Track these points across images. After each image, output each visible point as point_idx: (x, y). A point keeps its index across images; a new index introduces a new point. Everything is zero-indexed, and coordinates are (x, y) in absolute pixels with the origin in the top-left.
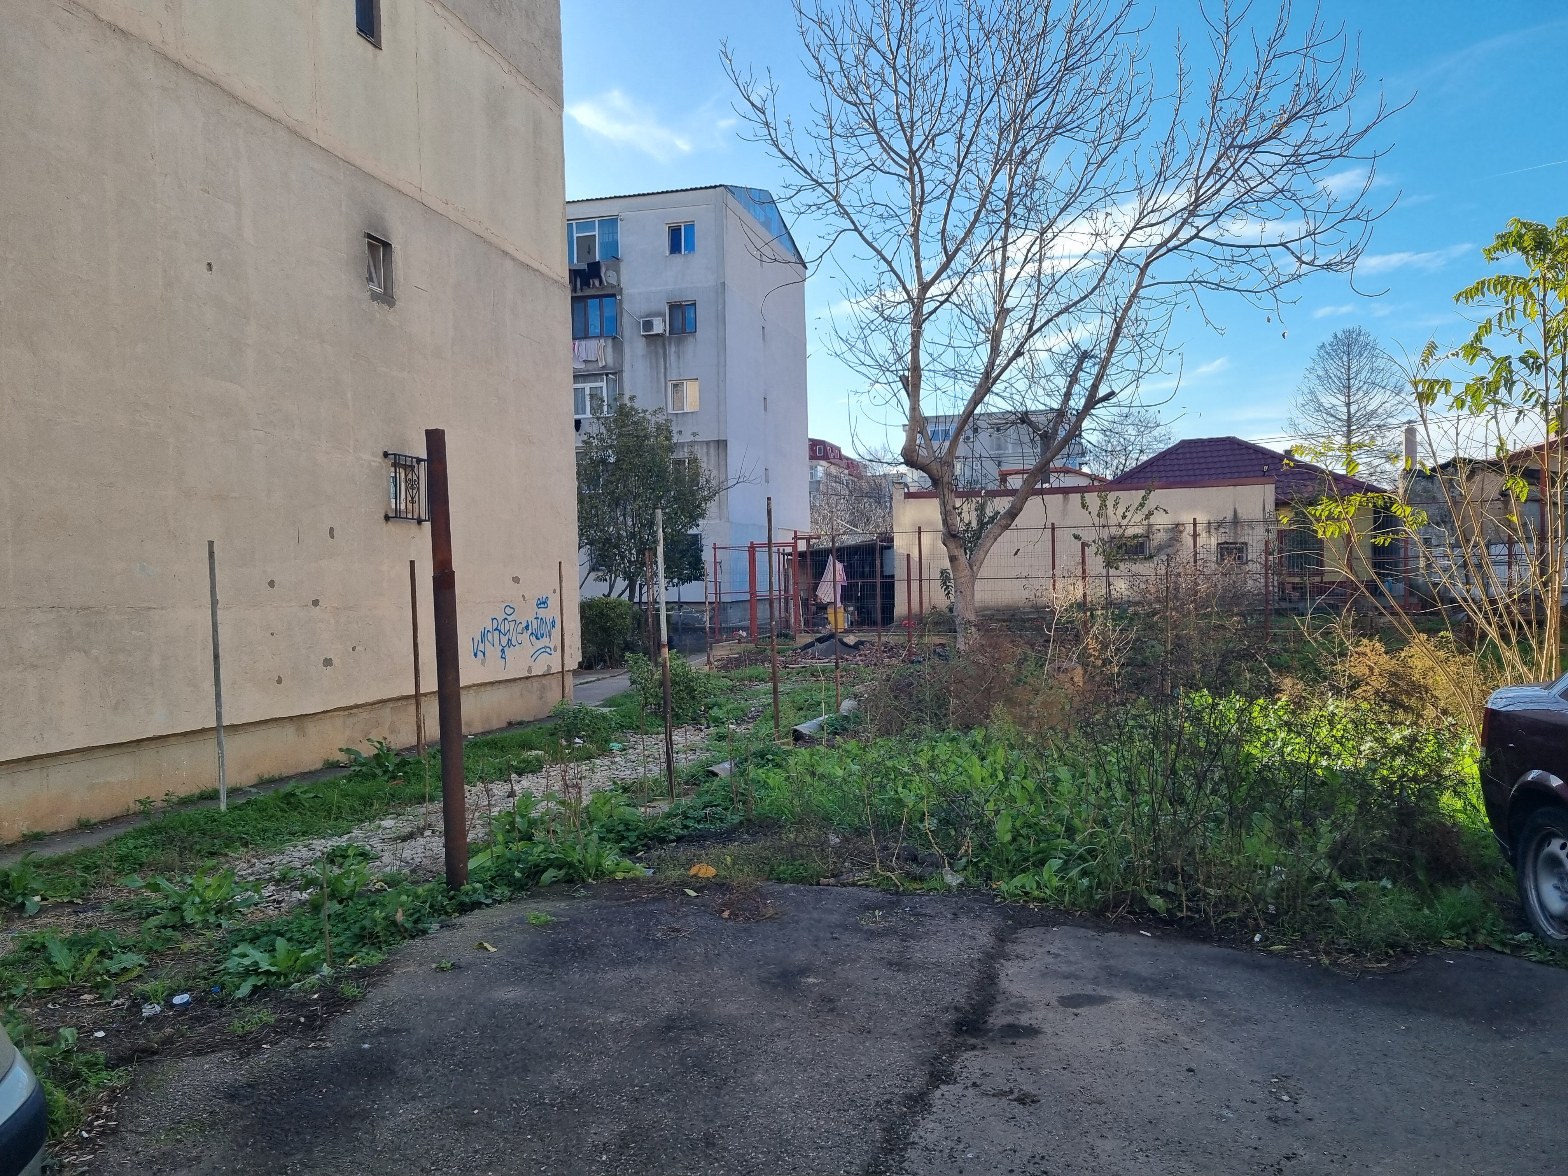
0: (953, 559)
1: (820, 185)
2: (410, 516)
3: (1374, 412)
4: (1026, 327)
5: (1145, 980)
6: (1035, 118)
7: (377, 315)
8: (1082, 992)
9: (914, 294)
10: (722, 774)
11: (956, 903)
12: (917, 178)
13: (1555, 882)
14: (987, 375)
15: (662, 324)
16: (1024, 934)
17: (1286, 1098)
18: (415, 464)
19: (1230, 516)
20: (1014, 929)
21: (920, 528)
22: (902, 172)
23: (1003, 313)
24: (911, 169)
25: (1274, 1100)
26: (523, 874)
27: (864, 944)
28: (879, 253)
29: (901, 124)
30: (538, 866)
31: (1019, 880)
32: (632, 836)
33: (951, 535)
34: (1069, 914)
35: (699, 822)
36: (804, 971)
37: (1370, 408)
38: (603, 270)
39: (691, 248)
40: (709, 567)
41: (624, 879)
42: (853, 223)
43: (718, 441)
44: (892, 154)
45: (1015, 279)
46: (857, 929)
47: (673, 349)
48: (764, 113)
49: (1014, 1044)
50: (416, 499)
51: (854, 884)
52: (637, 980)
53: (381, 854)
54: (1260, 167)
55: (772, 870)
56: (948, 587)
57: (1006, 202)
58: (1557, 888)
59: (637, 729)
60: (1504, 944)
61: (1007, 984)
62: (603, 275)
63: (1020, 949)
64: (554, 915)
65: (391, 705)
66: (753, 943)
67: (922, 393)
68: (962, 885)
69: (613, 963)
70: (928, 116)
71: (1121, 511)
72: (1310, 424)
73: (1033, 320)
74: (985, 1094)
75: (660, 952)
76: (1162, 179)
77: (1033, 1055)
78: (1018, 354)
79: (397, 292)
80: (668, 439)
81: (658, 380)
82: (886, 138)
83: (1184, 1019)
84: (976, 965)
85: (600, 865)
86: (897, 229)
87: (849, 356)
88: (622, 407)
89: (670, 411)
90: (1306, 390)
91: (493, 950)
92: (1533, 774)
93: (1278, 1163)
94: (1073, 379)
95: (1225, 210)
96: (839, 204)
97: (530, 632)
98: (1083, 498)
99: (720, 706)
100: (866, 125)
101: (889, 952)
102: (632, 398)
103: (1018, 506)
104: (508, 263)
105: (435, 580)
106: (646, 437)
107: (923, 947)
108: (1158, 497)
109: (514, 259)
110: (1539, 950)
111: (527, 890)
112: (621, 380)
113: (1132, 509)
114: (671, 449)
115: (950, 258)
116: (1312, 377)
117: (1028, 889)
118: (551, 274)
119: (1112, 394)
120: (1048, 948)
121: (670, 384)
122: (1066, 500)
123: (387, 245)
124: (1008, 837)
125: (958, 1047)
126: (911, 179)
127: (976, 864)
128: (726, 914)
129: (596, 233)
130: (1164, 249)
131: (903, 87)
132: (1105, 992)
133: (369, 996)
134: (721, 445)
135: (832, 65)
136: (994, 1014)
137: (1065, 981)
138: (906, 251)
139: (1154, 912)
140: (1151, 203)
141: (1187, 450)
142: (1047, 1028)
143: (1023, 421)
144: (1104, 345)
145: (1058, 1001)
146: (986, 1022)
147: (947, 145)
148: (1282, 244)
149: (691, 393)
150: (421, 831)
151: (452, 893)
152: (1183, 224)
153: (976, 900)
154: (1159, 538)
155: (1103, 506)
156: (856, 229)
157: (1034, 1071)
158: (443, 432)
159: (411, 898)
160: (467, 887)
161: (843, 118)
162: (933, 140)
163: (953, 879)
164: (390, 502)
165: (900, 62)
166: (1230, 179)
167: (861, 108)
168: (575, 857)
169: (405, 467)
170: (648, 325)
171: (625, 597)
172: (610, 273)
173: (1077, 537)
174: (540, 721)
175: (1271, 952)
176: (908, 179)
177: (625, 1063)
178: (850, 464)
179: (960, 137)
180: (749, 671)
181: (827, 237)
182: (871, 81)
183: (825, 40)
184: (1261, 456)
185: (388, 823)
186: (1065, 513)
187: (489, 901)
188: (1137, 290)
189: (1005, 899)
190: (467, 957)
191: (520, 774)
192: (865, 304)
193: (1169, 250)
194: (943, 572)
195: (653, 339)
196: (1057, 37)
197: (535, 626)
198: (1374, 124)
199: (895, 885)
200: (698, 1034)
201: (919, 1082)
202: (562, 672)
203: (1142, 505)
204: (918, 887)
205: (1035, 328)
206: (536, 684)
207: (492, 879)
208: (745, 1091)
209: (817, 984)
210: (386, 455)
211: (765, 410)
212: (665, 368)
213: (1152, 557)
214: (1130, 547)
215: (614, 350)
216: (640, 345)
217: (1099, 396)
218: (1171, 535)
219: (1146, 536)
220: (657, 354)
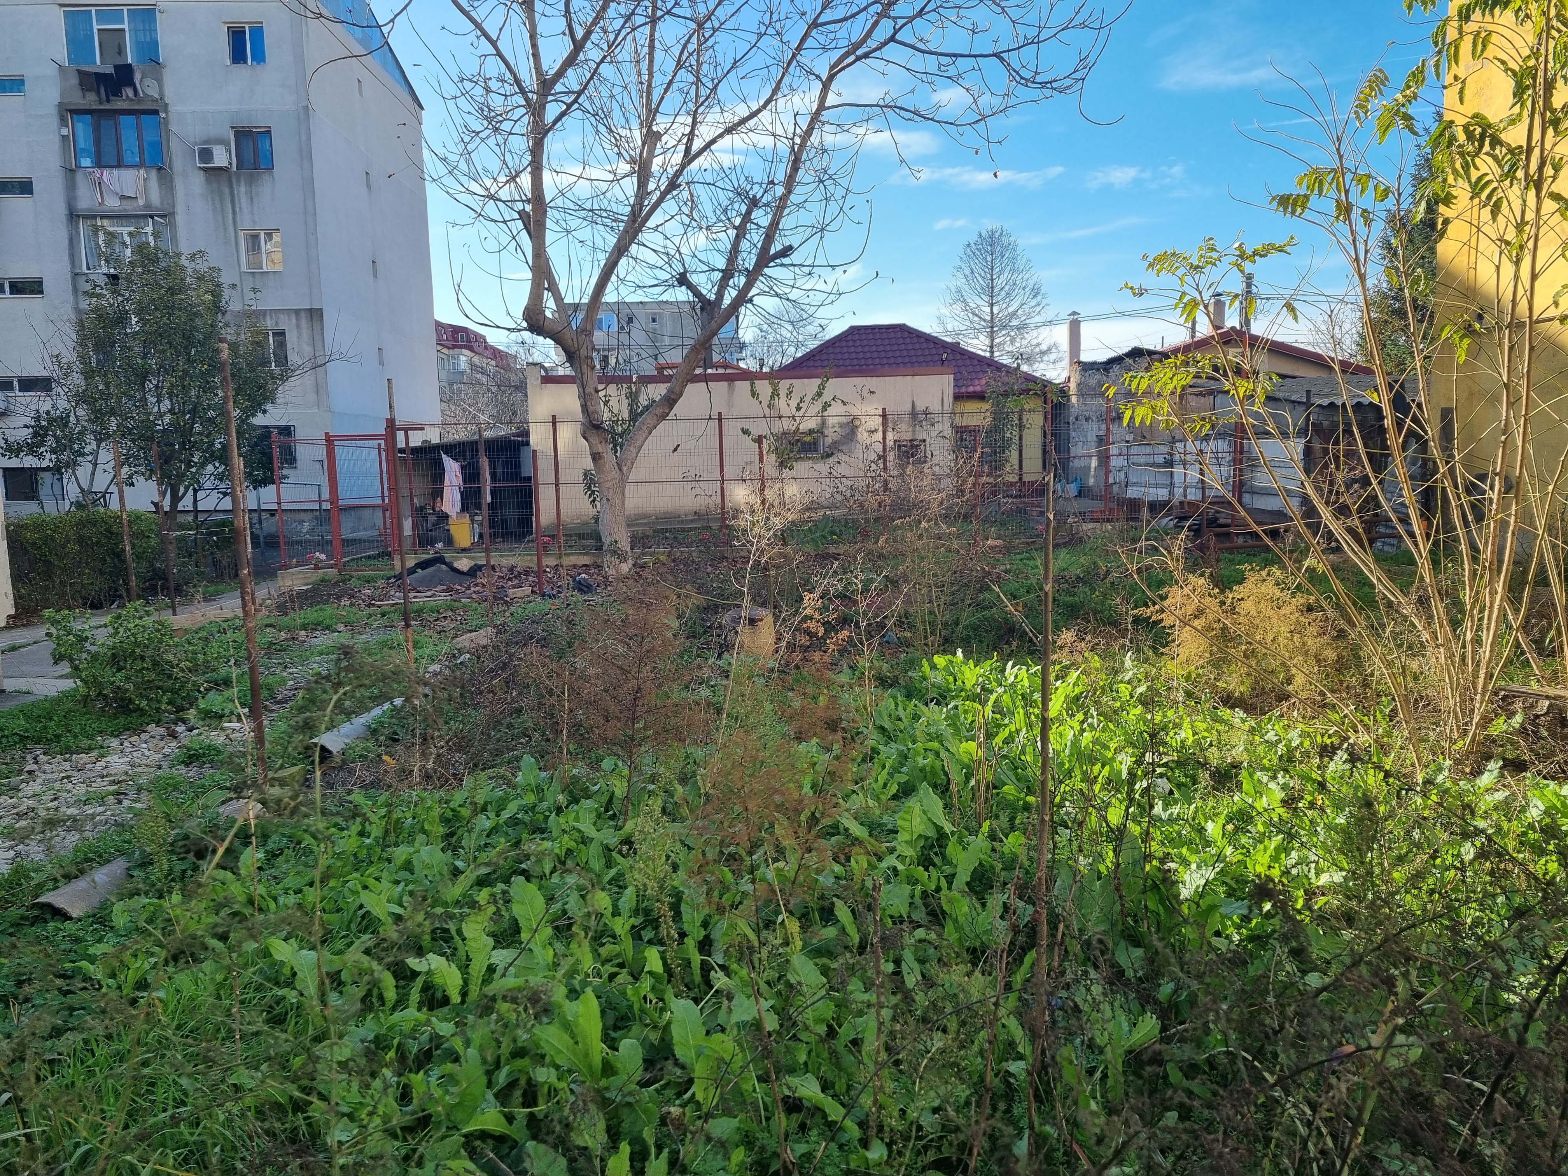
4: (681, 154)
14: (634, 216)
15: (226, 155)
19: (908, 408)
21: (554, 417)
23: (651, 138)
28: (478, 26)
33: (594, 426)
38: (138, 76)
39: (259, 57)
43: (311, 311)
47: (243, 189)
56: (593, 492)
62: (137, 82)
71: (794, 404)
78: (673, 185)
81: (225, 229)
89: (244, 268)
90: (954, 289)
94: (741, 232)
98: (751, 385)
103: (677, 390)
108: (836, 386)
112: (173, 226)
113: (808, 399)
115: (578, 46)
121: (241, 235)
122: (731, 389)
129: (125, 26)
130: (852, 58)
134: (315, 315)
138: (517, 28)
141: (856, 338)
148: (997, 55)
152: (876, 22)
155: (775, 394)
170: (206, 155)
172: (148, 81)
173: (745, 432)
178: (496, 354)
186: (730, 404)
188: (819, 110)
193: (858, 59)
194: (586, 474)
195: (214, 173)
203: (819, 394)
205: (692, 154)
211: (375, 275)
212: (234, 213)
213: (829, 455)
214: (804, 444)
215: (160, 185)
216: (198, 181)
217: (772, 251)
218: (845, 431)
219: (820, 431)
220: (221, 193)
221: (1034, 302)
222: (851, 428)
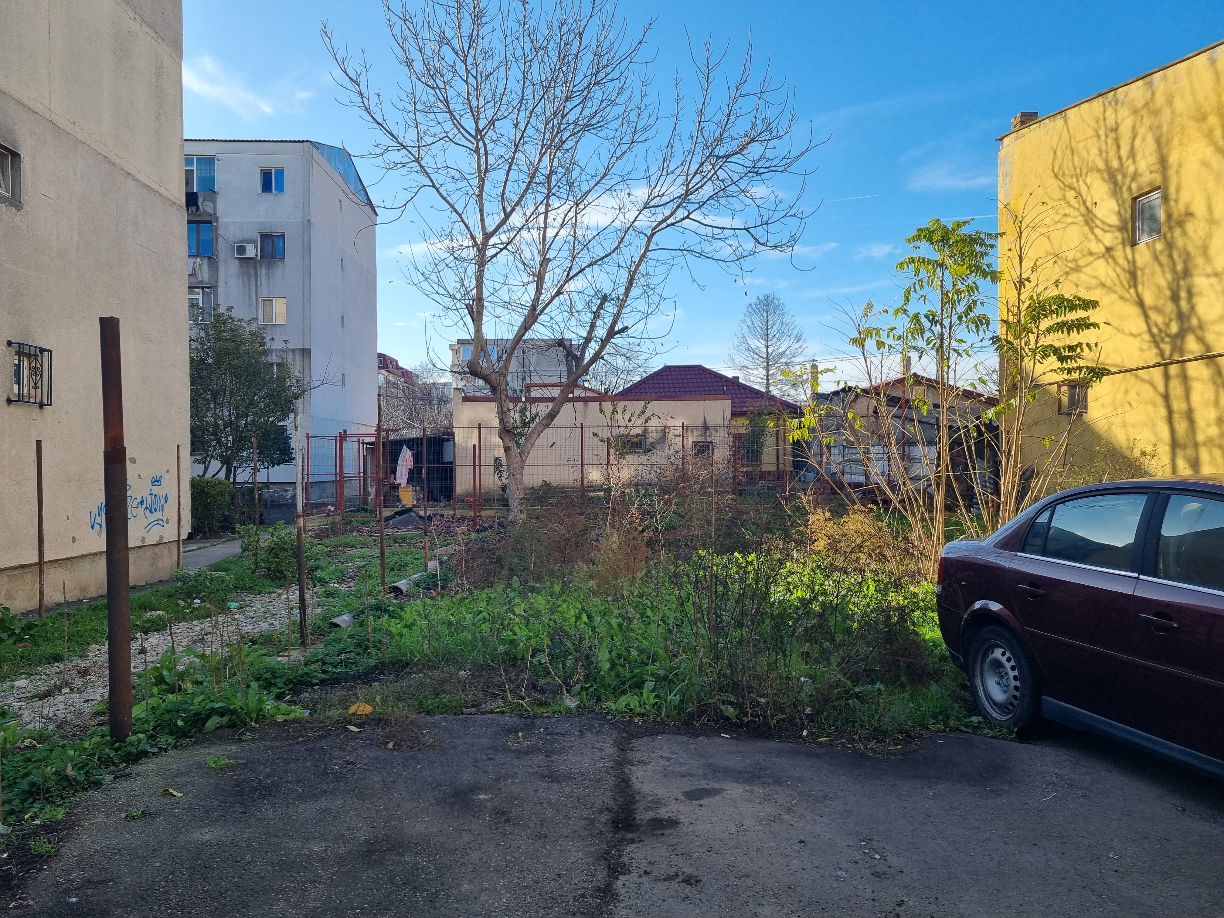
0: (507, 449)
1: (405, 147)
2: (32, 400)
3: (784, 352)
4: (566, 273)
5: (741, 773)
6: (571, 118)
7: (5, 216)
8: (699, 787)
9: (479, 241)
10: (343, 625)
11: (579, 722)
12: (482, 151)
13: (996, 679)
14: (534, 308)
15: (254, 250)
16: (636, 743)
17: (877, 856)
18: (38, 353)
19: (700, 422)
20: (629, 739)
21: (480, 424)
22: (470, 146)
23: (545, 262)
24: (477, 144)
25: (870, 860)
26: (186, 723)
27: (516, 762)
28: (452, 206)
29: (471, 108)
30: (200, 714)
31: (624, 700)
32: (280, 682)
33: (506, 431)
34: (665, 724)
35: (335, 666)
36: (475, 789)
37: (780, 351)
38: (200, 200)
39: (280, 188)
40: (297, 454)
41: (286, 721)
42: (432, 181)
43: (303, 350)
44: (462, 130)
45: (555, 237)
46: (507, 750)
47: (263, 271)
48: (358, 85)
49: (663, 834)
50: (39, 384)
51: (492, 712)
52: (327, 810)
53: (21, 712)
54: (730, 173)
55: (421, 704)
56: (500, 471)
57: (547, 178)
58: (998, 684)
59: (250, 590)
60: (966, 726)
61: (640, 786)
62: (200, 203)
63: (638, 756)
64: (229, 758)
65: (8, 573)
66: (421, 768)
67: (485, 319)
68: (578, 707)
69: (300, 797)
70: (491, 104)
71: (627, 417)
72: (742, 359)
73: (570, 268)
74: (657, 879)
75: (342, 784)
76: (665, 173)
77: (681, 842)
78: (559, 293)
79: (26, 197)
80: (262, 344)
81: (250, 297)
82: (458, 117)
83: (780, 802)
84: (611, 772)
85: (261, 709)
86: (467, 189)
87: (425, 285)
88: (218, 316)
89: (260, 322)
90: (740, 335)
91: (180, 795)
92: (977, 605)
93: (894, 910)
94: (596, 315)
95: (708, 200)
96: (421, 166)
97: (144, 506)
98: (601, 405)
99: (323, 569)
100: (441, 105)
101: (539, 767)
102: (230, 309)
103: (556, 409)
104: (131, 184)
105: (106, 454)
106: (242, 343)
107: (564, 760)
108: (655, 406)
109: (136, 180)
110: (991, 729)
111: (191, 737)
112: (216, 293)
113: (636, 415)
114: (266, 353)
115: (507, 216)
116: (744, 326)
117: (632, 707)
118: (170, 197)
119: (626, 328)
120: (660, 753)
121: (260, 300)
122: (586, 406)
123: (15, 155)
124: (608, 665)
125: (620, 842)
126: (477, 151)
127: (587, 689)
128: (390, 745)
129: (195, 168)
130: (664, 225)
131: (472, 80)
132: (716, 786)
133: (63, 850)
134: (306, 353)
135: (415, 55)
136: (639, 811)
137: (683, 779)
138: (473, 207)
139: (727, 718)
140: (658, 189)
141: (669, 373)
142: (682, 819)
143: (560, 345)
144: (622, 290)
145: (683, 796)
146: (634, 818)
147: (505, 127)
148: (746, 229)
149: (279, 309)
150: (58, 689)
151: (117, 744)
152: (678, 207)
153: (593, 719)
154: (653, 436)
155: (614, 411)
156: (434, 186)
157: (687, 855)
158: (118, 319)
159: (78, 753)
160: (132, 738)
161: (424, 98)
162: (494, 123)
163: (571, 703)
164: (12, 387)
165: (470, 60)
166: (710, 179)
167: (437, 91)
168: (237, 703)
169: (29, 356)
170: (241, 250)
171: (222, 475)
172: (207, 203)
173: (595, 435)
174: (152, 585)
175: (820, 743)
176: (475, 151)
177: (340, 888)
178: (406, 374)
179: (516, 125)
180: (342, 539)
181: (409, 189)
182: (445, 71)
183: (409, 34)
184: (719, 379)
185: (20, 683)
186: (585, 416)
187: (155, 750)
188: (645, 252)
189: (615, 716)
190: (154, 804)
191: (146, 633)
192: (439, 245)
193: (668, 226)
194: (497, 460)
195: (245, 262)
196: (587, 58)
197: (149, 501)
198: (807, 150)
199: (527, 710)
200: (398, 854)
201: (601, 875)
202: (178, 541)
203: (643, 412)
204: (544, 710)
205: (571, 275)
206: (148, 553)
207: (154, 729)
208: (458, 902)
209: (489, 800)
210: (10, 343)
211: (343, 326)
212: (257, 286)
213: (649, 451)
214: (632, 443)
215: (210, 268)
216: (234, 266)
217: (616, 329)
218: (661, 435)
219: (644, 435)
220: (249, 273)
221: (797, 346)
222: (664, 431)
